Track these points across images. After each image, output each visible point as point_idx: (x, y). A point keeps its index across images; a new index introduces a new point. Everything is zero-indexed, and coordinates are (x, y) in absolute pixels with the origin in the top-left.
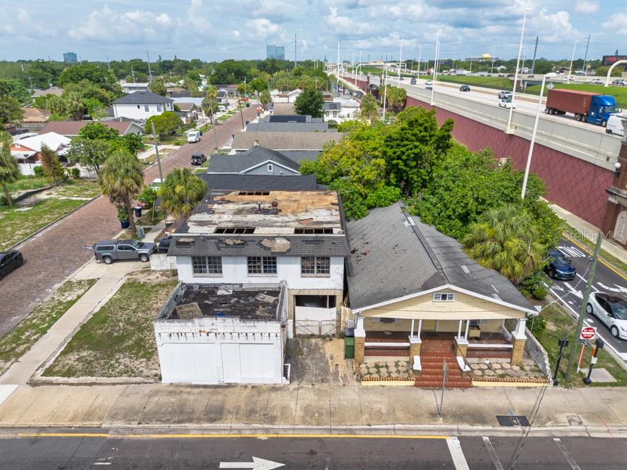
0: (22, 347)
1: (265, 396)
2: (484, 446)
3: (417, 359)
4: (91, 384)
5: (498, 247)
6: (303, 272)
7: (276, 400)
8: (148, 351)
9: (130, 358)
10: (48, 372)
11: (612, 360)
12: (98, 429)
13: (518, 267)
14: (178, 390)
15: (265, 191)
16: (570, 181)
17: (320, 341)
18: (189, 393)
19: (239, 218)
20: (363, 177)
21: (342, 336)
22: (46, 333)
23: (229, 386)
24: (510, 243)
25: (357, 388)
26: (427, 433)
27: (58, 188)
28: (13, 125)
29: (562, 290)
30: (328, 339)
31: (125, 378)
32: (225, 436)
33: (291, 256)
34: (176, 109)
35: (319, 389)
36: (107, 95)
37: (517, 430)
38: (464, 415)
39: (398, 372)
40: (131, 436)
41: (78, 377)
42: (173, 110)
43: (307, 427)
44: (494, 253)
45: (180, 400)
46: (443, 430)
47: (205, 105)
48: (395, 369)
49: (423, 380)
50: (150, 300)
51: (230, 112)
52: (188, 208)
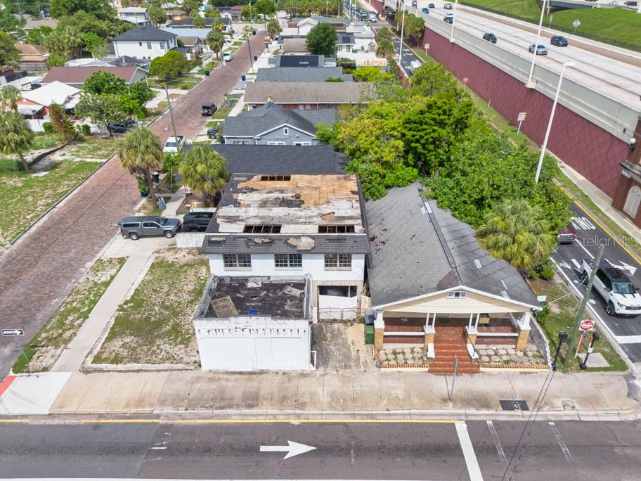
0: (68, 334)
1: (295, 382)
2: (487, 429)
3: (431, 346)
4: (138, 371)
5: (510, 240)
6: (326, 265)
7: (305, 386)
8: (185, 338)
9: (170, 344)
10: (97, 359)
11: (608, 344)
12: (150, 415)
13: (527, 258)
14: (217, 376)
15: (286, 175)
16: (587, 146)
17: (341, 326)
18: (227, 379)
19: (264, 212)
20: (382, 157)
21: (362, 321)
22: (88, 317)
23: (262, 372)
24: (521, 237)
25: (376, 374)
26: (438, 417)
27: (70, 147)
28: (11, 67)
29: (569, 267)
30: (349, 324)
31: (167, 365)
32: (263, 421)
33: (315, 253)
34: (180, 45)
35: (342, 375)
36: (104, 25)
37: (517, 415)
38: (472, 400)
39: (414, 358)
40: (180, 421)
41: (125, 364)
42: (177, 46)
43: (333, 412)
44: (506, 245)
45: (220, 387)
46: (453, 415)
47: (211, 40)
48: (411, 356)
49: (436, 366)
50: (181, 281)
51: (236, 43)
52: (210, 186)
